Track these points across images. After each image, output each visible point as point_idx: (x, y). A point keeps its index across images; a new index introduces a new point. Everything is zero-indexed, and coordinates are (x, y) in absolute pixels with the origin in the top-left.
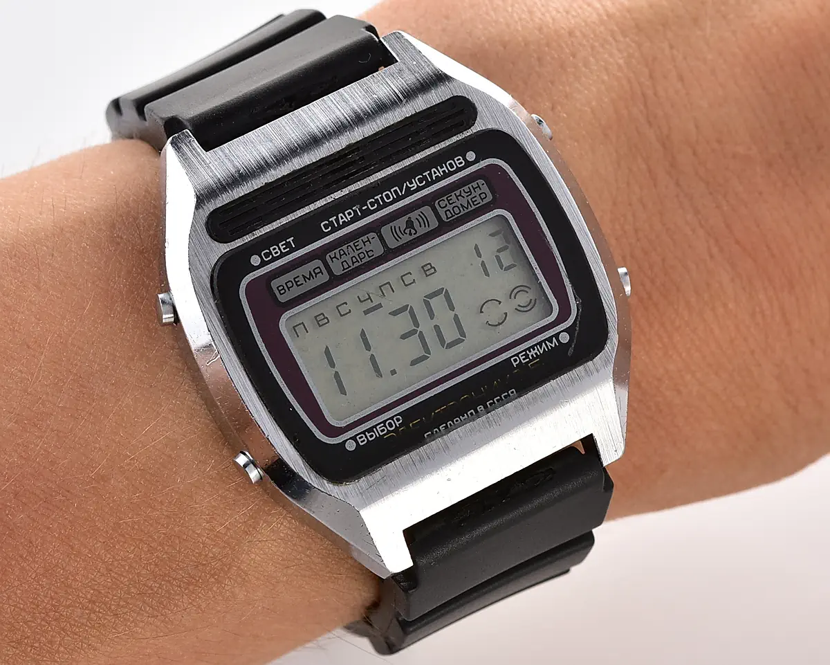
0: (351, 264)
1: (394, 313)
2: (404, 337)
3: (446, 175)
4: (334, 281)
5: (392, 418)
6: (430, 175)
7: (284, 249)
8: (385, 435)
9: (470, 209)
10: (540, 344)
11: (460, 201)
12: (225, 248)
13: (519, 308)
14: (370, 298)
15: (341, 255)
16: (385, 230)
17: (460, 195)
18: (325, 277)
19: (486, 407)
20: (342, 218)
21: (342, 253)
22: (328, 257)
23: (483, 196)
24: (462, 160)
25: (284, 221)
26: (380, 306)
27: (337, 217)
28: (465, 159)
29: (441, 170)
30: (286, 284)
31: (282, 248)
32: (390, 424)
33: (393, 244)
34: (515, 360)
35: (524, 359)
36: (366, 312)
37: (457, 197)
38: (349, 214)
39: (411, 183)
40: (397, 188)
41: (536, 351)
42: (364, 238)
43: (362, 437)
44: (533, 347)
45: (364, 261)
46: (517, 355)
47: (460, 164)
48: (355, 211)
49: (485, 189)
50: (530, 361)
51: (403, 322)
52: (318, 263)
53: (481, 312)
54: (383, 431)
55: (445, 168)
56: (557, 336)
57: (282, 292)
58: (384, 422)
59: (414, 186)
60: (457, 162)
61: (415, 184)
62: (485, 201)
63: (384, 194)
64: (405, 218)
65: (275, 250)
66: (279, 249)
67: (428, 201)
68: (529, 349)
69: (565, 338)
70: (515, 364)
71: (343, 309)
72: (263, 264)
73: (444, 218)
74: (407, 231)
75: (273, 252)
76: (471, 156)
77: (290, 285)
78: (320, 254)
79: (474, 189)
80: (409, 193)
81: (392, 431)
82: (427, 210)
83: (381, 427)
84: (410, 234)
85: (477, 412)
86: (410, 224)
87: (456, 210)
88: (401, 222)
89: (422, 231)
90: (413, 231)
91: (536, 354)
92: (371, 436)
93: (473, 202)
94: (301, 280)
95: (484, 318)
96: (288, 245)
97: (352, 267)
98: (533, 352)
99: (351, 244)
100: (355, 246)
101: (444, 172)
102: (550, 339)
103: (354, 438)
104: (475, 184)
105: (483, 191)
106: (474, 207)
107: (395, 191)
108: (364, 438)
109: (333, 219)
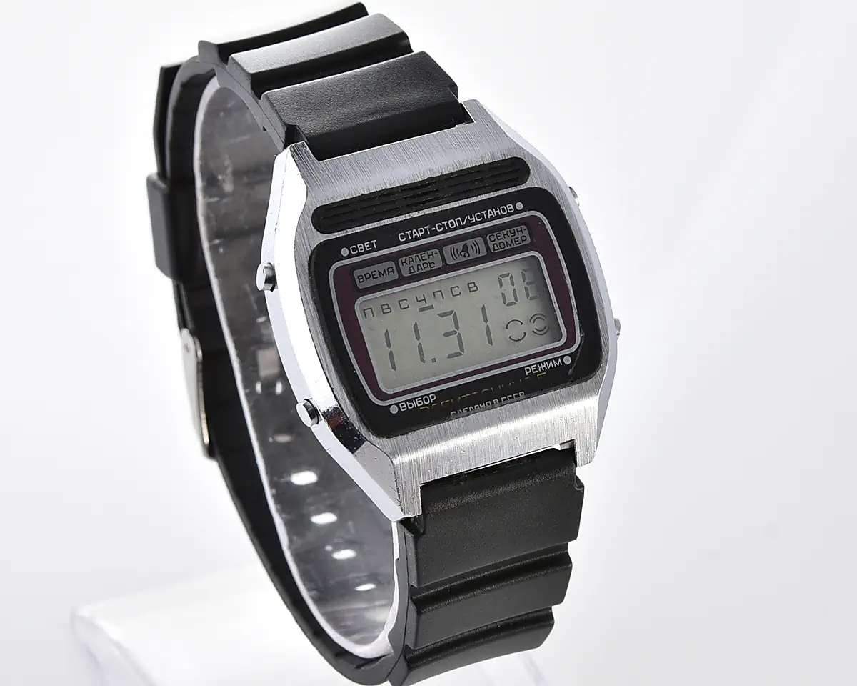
0: (416, 270)
1: (442, 315)
2: (446, 335)
3: (498, 217)
4: (402, 280)
5: (428, 395)
6: (487, 213)
7: (368, 248)
8: (421, 407)
9: (512, 246)
10: (548, 361)
11: (505, 239)
12: (323, 238)
13: (535, 331)
14: (424, 300)
15: (410, 262)
16: (446, 249)
17: (507, 234)
18: (395, 276)
19: (500, 401)
20: (415, 233)
21: (411, 260)
22: (400, 260)
23: (524, 239)
24: (512, 207)
25: (372, 226)
26: (431, 307)
27: (412, 232)
28: (515, 207)
29: (495, 212)
30: (365, 275)
31: (366, 246)
32: (426, 399)
33: (450, 262)
34: (528, 370)
35: (535, 370)
36: (421, 310)
37: (504, 235)
38: (421, 231)
39: (471, 217)
40: (460, 219)
41: (545, 366)
42: (430, 252)
43: (403, 405)
44: (543, 362)
45: (426, 269)
46: (530, 366)
47: (510, 210)
48: (426, 230)
49: (526, 233)
50: (539, 373)
51: (448, 323)
52: (391, 264)
53: (507, 328)
54: (420, 403)
55: (498, 211)
56: (562, 357)
57: (361, 280)
58: (422, 397)
59: (473, 220)
60: (508, 209)
61: (474, 218)
62: (525, 243)
63: (450, 221)
64: (463, 243)
65: (360, 247)
66: (364, 247)
67: (483, 234)
68: (539, 363)
69: (568, 361)
70: (527, 373)
71: (404, 304)
72: (350, 256)
73: (492, 250)
74: (463, 253)
75: (359, 248)
76: (520, 206)
77: (368, 276)
78: (394, 257)
79: (518, 232)
80: (469, 224)
81: (427, 405)
82: (480, 240)
83: (420, 400)
84: (465, 256)
85: (493, 403)
86: (465, 248)
87: (502, 245)
88: (459, 246)
89: (474, 255)
90: (467, 255)
91: (544, 368)
92: (411, 406)
93: (516, 242)
94: (377, 274)
95: (509, 333)
96: (371, 245)
97: (417, 272)
98: (542, 366)
99: (419, 255)
100: (422, 257)
101: (497, 213)
102: (556, 359)
103: (397, 404)
104: (519, 228)
105: (523, 235)
106: (515, 246)
107: (459, 221)
108: (405, 406)
109: (408, 232)
